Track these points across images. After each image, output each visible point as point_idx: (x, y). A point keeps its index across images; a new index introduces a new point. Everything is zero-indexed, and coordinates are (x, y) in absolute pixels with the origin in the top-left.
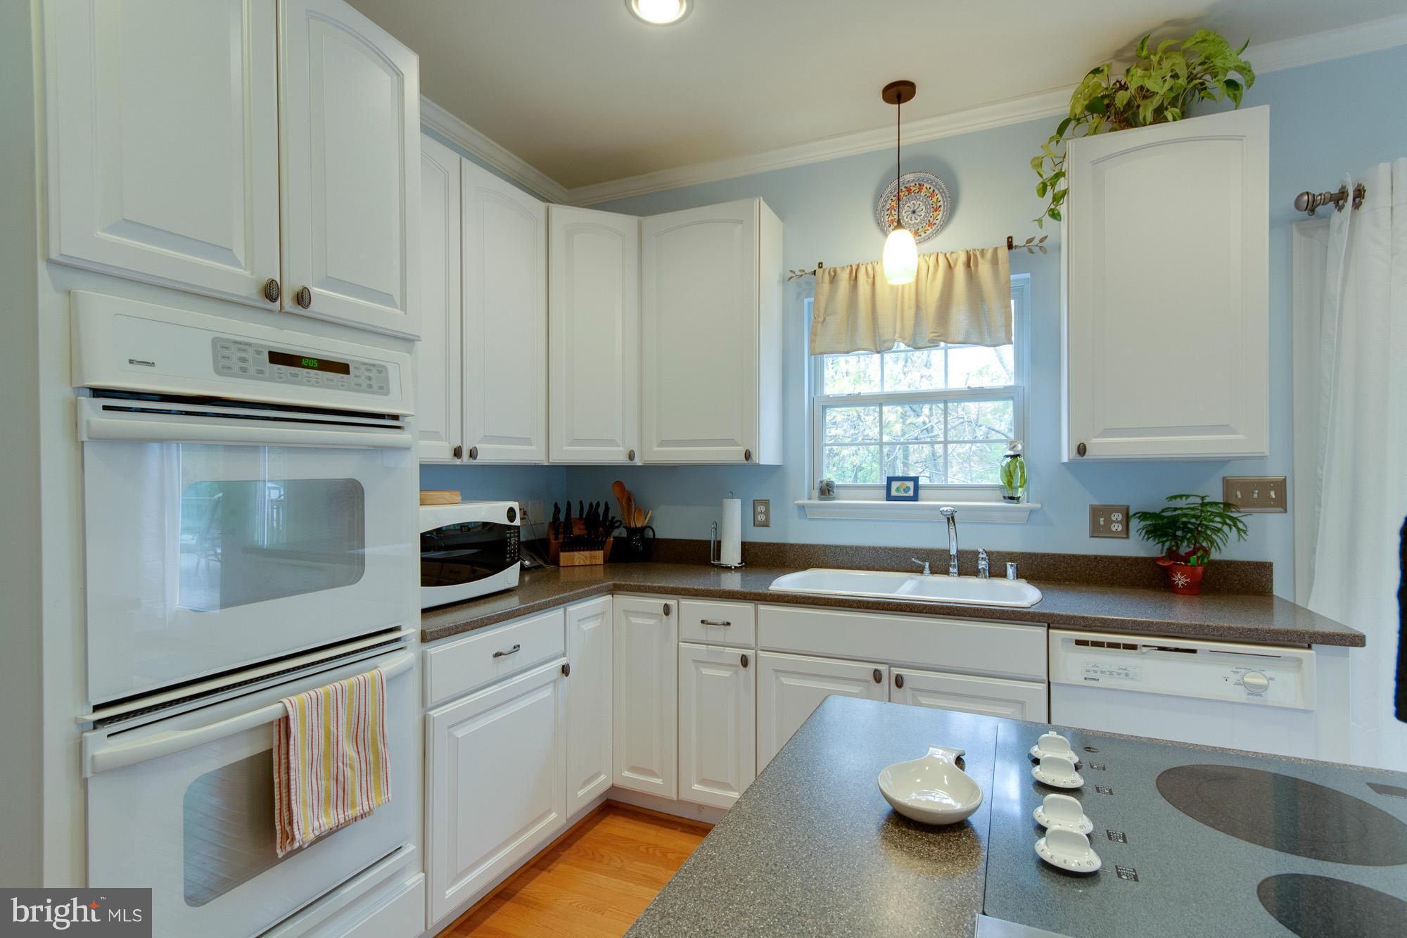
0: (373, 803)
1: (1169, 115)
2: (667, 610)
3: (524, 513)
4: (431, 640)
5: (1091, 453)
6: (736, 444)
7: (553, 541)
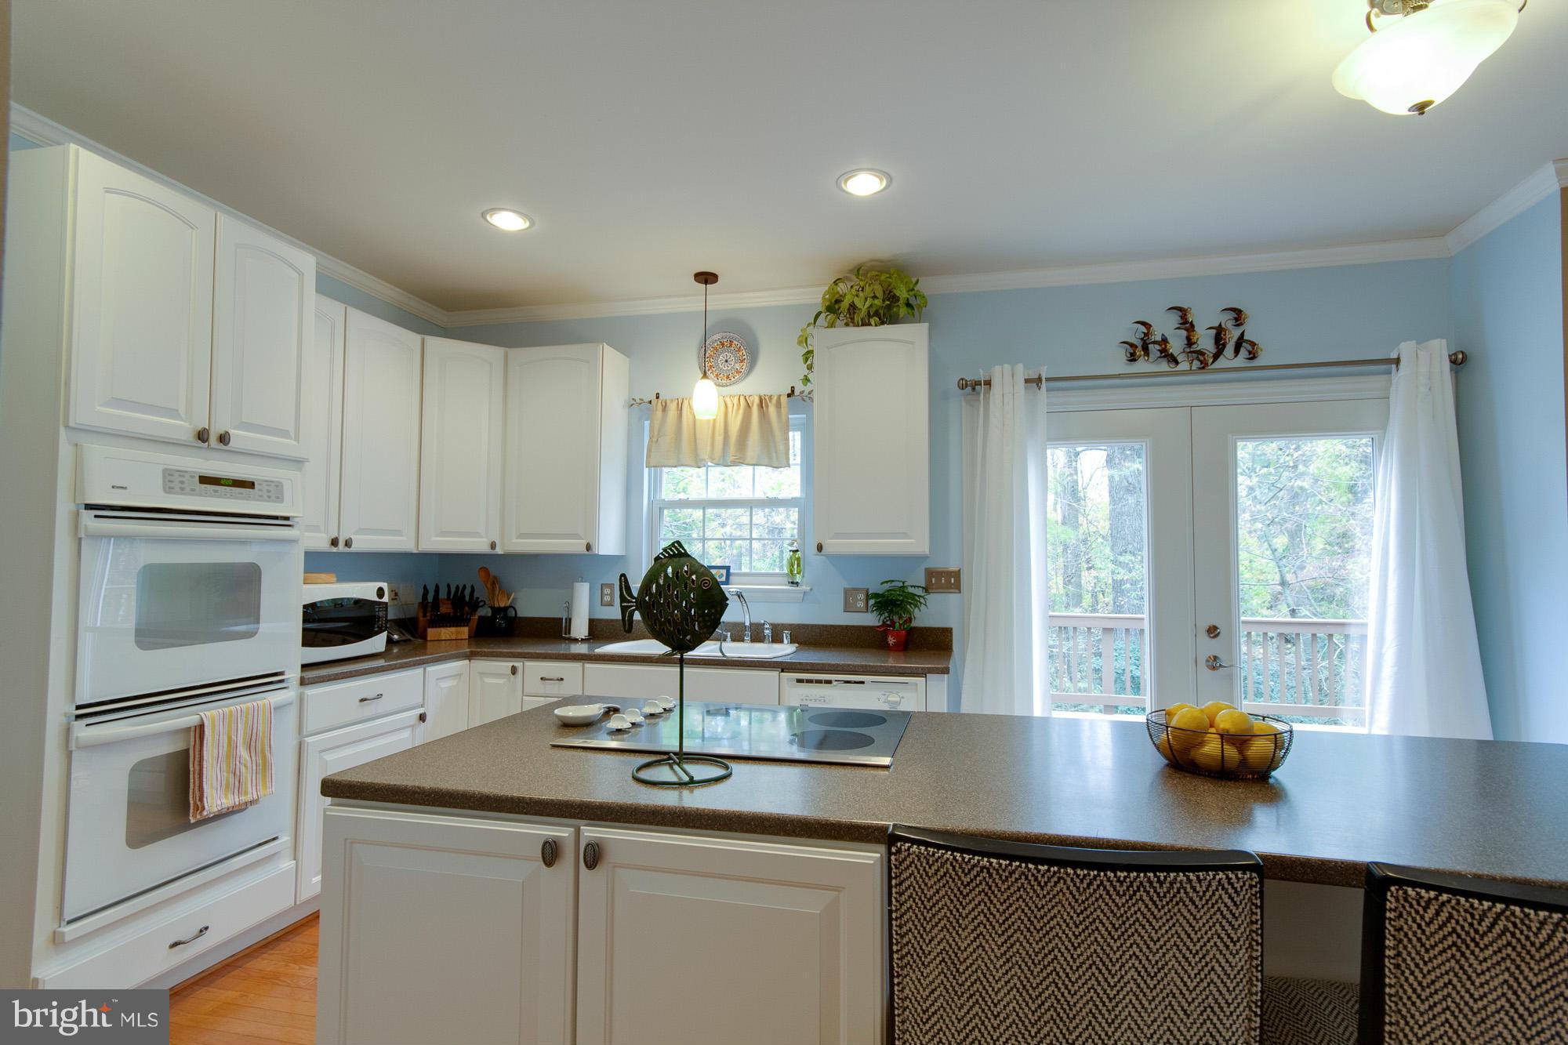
0: (261, 793)
1: (872, 321)
2: (514, 670)
3: (391, 591)
4: (308, 684)
5: (826, 550)
6: (580, 538)
7: (421, 619)
